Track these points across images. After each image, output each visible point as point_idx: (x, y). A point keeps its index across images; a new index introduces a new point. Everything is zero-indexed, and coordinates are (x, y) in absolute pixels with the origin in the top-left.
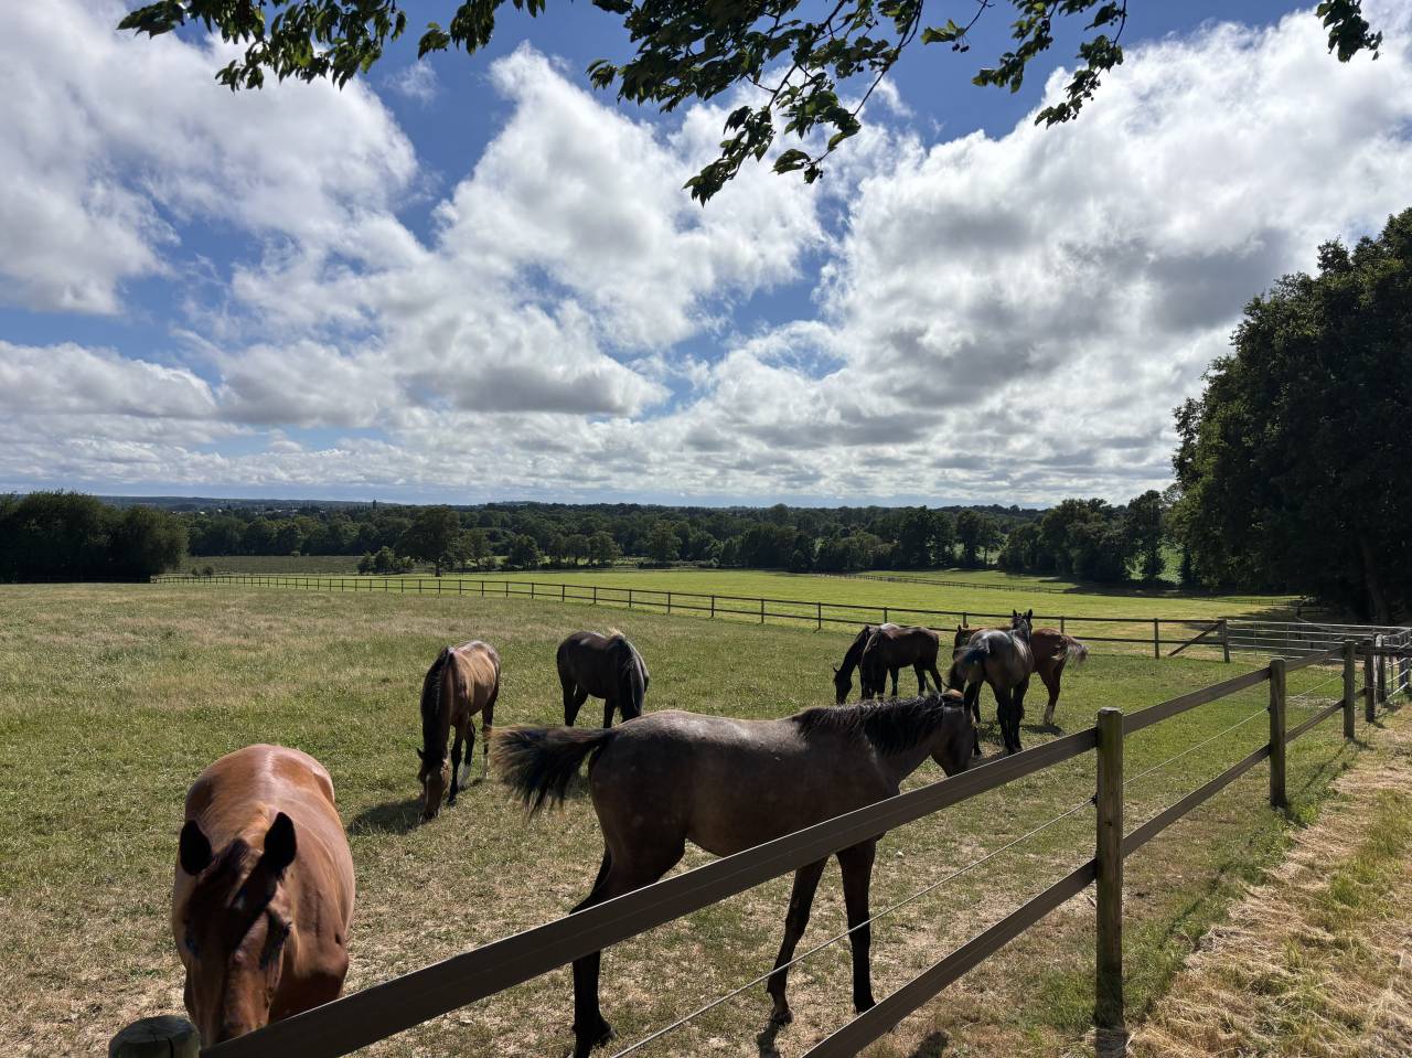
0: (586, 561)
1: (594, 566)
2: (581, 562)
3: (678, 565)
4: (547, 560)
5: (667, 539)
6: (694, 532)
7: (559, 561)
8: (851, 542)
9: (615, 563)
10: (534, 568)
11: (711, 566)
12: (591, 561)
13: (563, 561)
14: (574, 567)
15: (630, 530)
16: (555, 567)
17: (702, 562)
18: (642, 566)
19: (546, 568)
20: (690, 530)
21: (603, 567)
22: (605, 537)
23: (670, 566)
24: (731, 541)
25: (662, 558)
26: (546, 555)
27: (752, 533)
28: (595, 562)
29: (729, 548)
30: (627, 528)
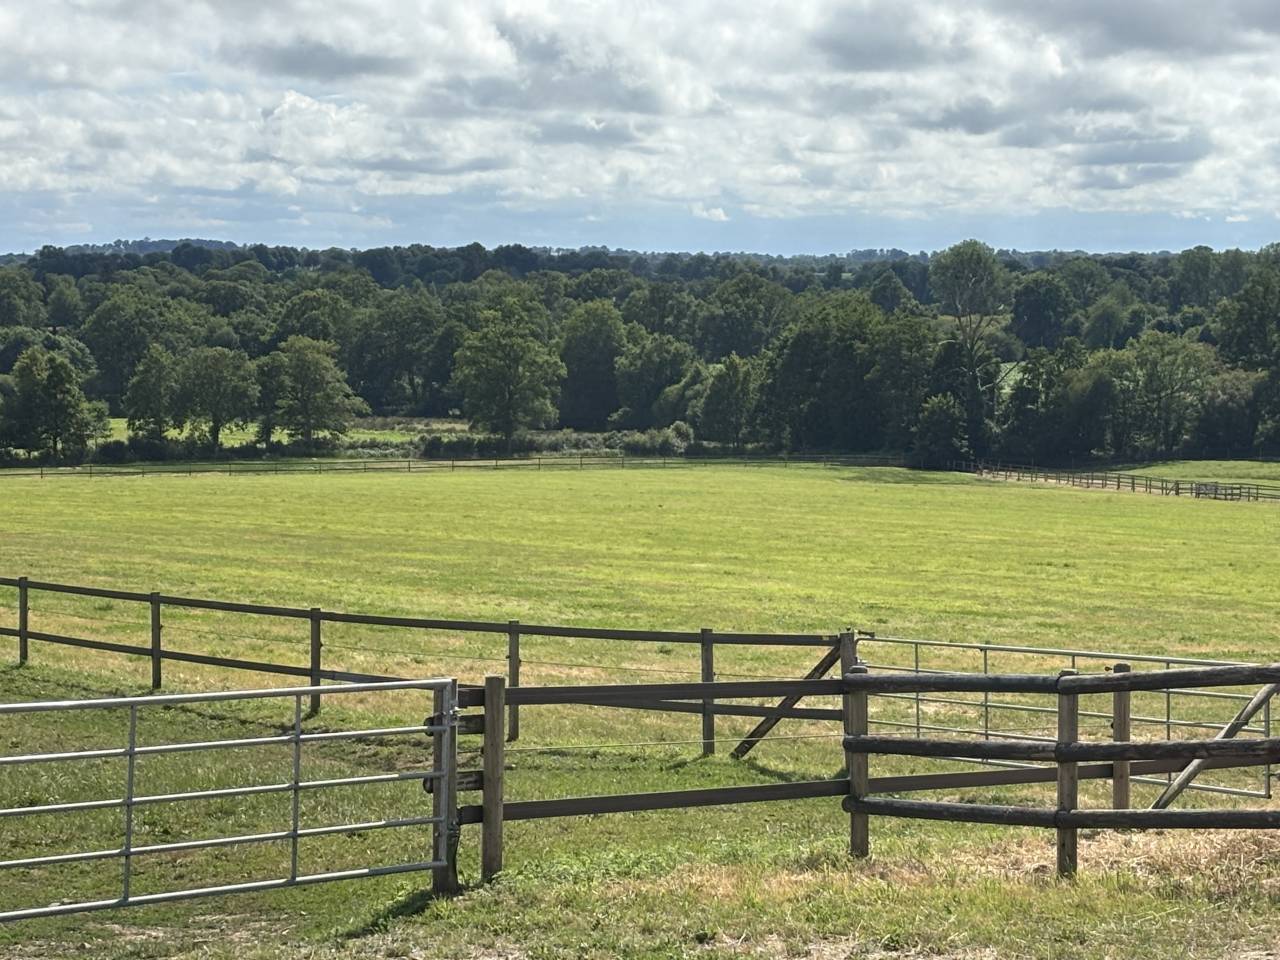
0: (250, 433)
1: (277, 450)
2: (233, 437)
3: (555, 447)
4: (120, 430)
5: (517, 360)
6: (633, 338)
7: (157, 434)
8: (1119, 369)
9: (345, 439)
10: (75, 458)
11: (664, 451)
12: (265, 432)
13: (172, 433)
14: (207, 454)
15: (439, 332)
16: (149, 453)
17: (638, 437)
18: (434, 451)
19: (114, 457)
20: (623, 329)
21: (308, 451)
22: (310, 356)
23: (526, 450)
24: (732, 367)
25: (505, 424)
26: (116, 414)
27: (803, 340)
28: (281, 436)
29: (727, 388)
30: (428, 323)
